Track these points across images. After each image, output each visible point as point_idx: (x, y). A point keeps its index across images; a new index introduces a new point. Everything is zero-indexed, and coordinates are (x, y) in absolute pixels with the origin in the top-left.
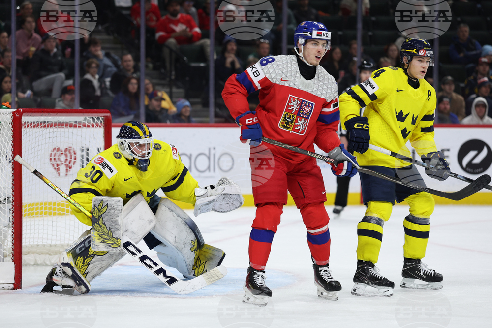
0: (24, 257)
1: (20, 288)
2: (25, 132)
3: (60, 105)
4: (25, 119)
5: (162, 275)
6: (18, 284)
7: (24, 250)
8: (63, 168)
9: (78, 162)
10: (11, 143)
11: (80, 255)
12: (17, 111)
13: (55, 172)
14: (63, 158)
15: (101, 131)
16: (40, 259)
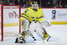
0: (3, 34)
1: (3, 41)
2: (4, 9)
3: (11, 4)
4: (4, 7)
5: (33, 38)
6: (2, 40)
7: (3, 33)
8: (11, 17)
9: (14, 15)
10: (1, 12)
11: (23, 35)
12: (2, 5)
13: (9, 17)
14: (11, 15)
15: (18, 9)
16: (7, 35)
